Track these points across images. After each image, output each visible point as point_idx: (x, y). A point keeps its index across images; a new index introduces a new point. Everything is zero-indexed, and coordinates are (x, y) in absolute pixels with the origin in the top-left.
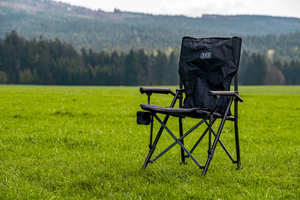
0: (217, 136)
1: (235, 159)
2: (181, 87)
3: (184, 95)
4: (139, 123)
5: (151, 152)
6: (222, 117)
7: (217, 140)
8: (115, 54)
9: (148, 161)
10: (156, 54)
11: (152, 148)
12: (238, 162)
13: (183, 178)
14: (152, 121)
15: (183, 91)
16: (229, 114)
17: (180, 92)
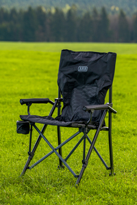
0: (92, 143)
1: (109, 166)
2: (59, 97)
3: (62, 104)
4: (18, 132)
5: (31, 159)
6: (97, 128)
7: (92, 148)
8: (13, 11)
9: (27, 168)
10: (53, 11)
11: (31, 154)
12: (111, 168)
13: (58, 186)
14: (32, 130)
15: (61, 100)
16: (104, 125)
17: (58, 101)
